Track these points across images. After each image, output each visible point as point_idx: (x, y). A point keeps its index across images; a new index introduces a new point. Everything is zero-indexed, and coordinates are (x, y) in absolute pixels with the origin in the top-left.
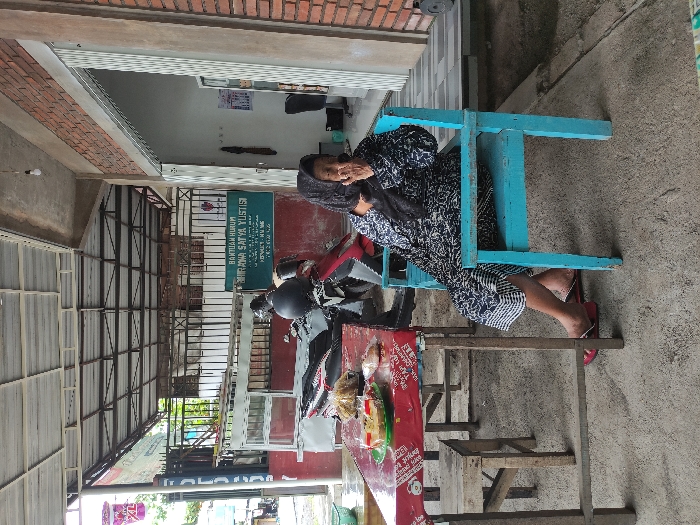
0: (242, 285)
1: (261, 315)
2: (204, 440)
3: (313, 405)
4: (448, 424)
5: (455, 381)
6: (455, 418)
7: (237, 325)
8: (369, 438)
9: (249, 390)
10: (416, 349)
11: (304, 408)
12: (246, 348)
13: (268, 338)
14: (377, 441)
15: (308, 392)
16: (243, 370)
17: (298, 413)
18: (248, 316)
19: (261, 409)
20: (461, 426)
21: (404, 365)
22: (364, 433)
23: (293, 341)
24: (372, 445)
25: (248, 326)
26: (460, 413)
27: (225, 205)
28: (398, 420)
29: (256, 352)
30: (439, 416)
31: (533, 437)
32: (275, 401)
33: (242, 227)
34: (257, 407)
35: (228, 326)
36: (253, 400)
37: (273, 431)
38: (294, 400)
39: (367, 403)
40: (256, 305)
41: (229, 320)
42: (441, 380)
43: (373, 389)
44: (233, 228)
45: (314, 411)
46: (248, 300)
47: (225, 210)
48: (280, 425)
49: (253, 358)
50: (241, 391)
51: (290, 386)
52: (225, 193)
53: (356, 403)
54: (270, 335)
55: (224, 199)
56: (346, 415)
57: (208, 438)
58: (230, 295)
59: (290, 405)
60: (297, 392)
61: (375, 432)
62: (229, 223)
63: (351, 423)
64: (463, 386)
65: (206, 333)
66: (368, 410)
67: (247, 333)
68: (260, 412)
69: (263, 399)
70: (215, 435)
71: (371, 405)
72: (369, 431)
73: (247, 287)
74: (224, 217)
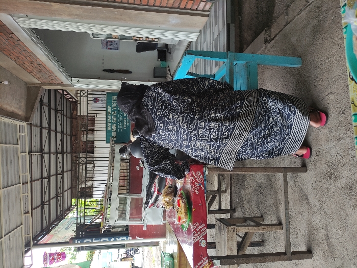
0: (115, 141)
1: (125, 156)
2: (96, 219)
3: (151, 201)
4: (220, 210)
5: (223, 188)
6: (223, 208)
7: (112, 161)
8: (180, 219)
9: (119, 194)
10: (203, 173)
11: (147, 203)
12: (117, 173)
14: (184, 220)
15: (149, 195)
16: (116, 184)
17: (144, 206)
18: (118, 157)
19: (125, 204)
20: (226, 211)
21: (197, 182)
22: (177, 216)
23: (142, 170)
24: (181, 222)
25: (118, 162)
26: (226, 205)
27: (105, 99)
28: (194, 210)
29: (122, 175)
30: (215, 206)
31: (262, 216)
32: (132, 199)
33: (114, 111)
34: (123, 202)
35: (108, 162)
36: (120, 199)
37: (131, 214)
38: (142, 199)
39: (178, 201)
40: (122, 151)
41: (108, 159)
42: (216, 188)
43: (181, 194)
44: (109, 111)
45: (152, 204)
47: (105, 102)
48: (135, 212)
49: (121, 178)
50: (115, 195)
51: (140, 192)
52: (106, 93)
53: (173, 201)
54: (129, 166)
55: (105, 96)
56: (168, 207)
57: (98, 218)
58: (108, 145)
59: (140, 201)
60: (144, 195)
61: (183, 216)
62: (107, 109)
63: (171, 212)
64: (227, 191)
65: (96, 165)
66: (179, 205)
67: (117, 165)
68: (124, 205)
69: (125, 199)
70: (101, 217)
71: (181, 202)
72: (180, 215)
73: (118, 142)
74: (105, 106)
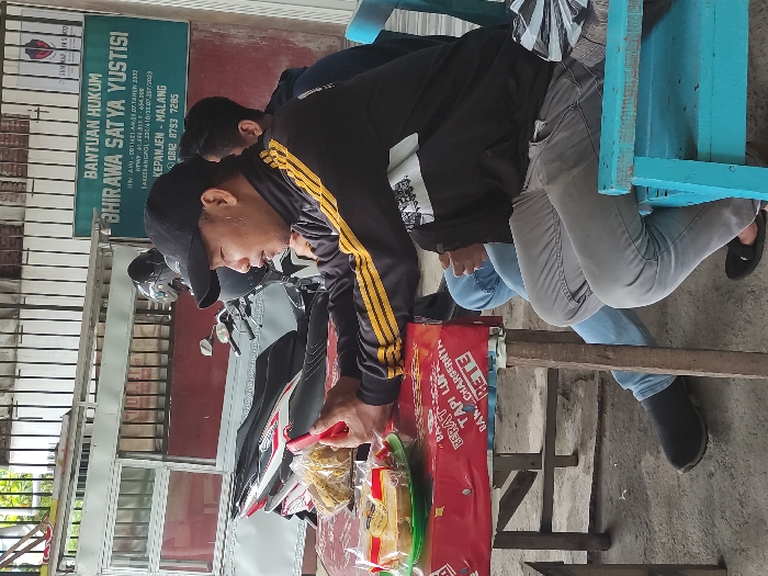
0: (112, 226)
1: (152, 292)
2: (18, 554)
3: (256, 491)
4: (546, 536)
5: (565, 447)
6: (560, 524)
7: (99, 311)
8: (375, 549)
9: (121, 454)
10: (486, 363)
11: (240, 494)
12: (116, 362)
13: (166, 344)
14: (393, 554)
15: (248, 462)
16: (107, 412)
18: (123, 295)
19: (144, 496)
20: (571, 541)
21: (459, 397)
22: (365, 537)
23: (222, 352)
24: (382, 559)
25: (122, 316)
26: (571, 513)
27: (78, 44)
28: (439, 512)
29: (138, 374)
30: (526, 518)
31: (722, 565)
32: (177, 478)
33: (115, 96)
34: (136, 488)
35: (78, 315)
36: (127, 477)
37: (168, 544)
38: (217, 479)
39: (376, 474)
40: (142, 270)
41: (79, 302)
42: (534, 444)
43: (389, 447)
44: (93, 97)
45: (263, 501)
46: (123, 257)
47: (77, 58)
48: (183, 534)
49: (132, 387)
50: (103, 457)
51: (209, 450)
52: (80, 18)
53: (351, 481)
54: (170, 338)
55: (78, 31)
56: (329, 503)
57: (28, 550)
58: (85, 245)
59: (208, 487)
60: (225, 461)
61: (390, 536)
62: (84, 88)
63: (339, 520)
64: (582, 458)
65: (27, 327)
66: (377, 491)
67: (119, 330)
68: (141, 502)
69: (148, 477)
70: (42, 546)
71: (385, 477)
72: (377, 534)
73: (124, 230)
74: (76, 72)
